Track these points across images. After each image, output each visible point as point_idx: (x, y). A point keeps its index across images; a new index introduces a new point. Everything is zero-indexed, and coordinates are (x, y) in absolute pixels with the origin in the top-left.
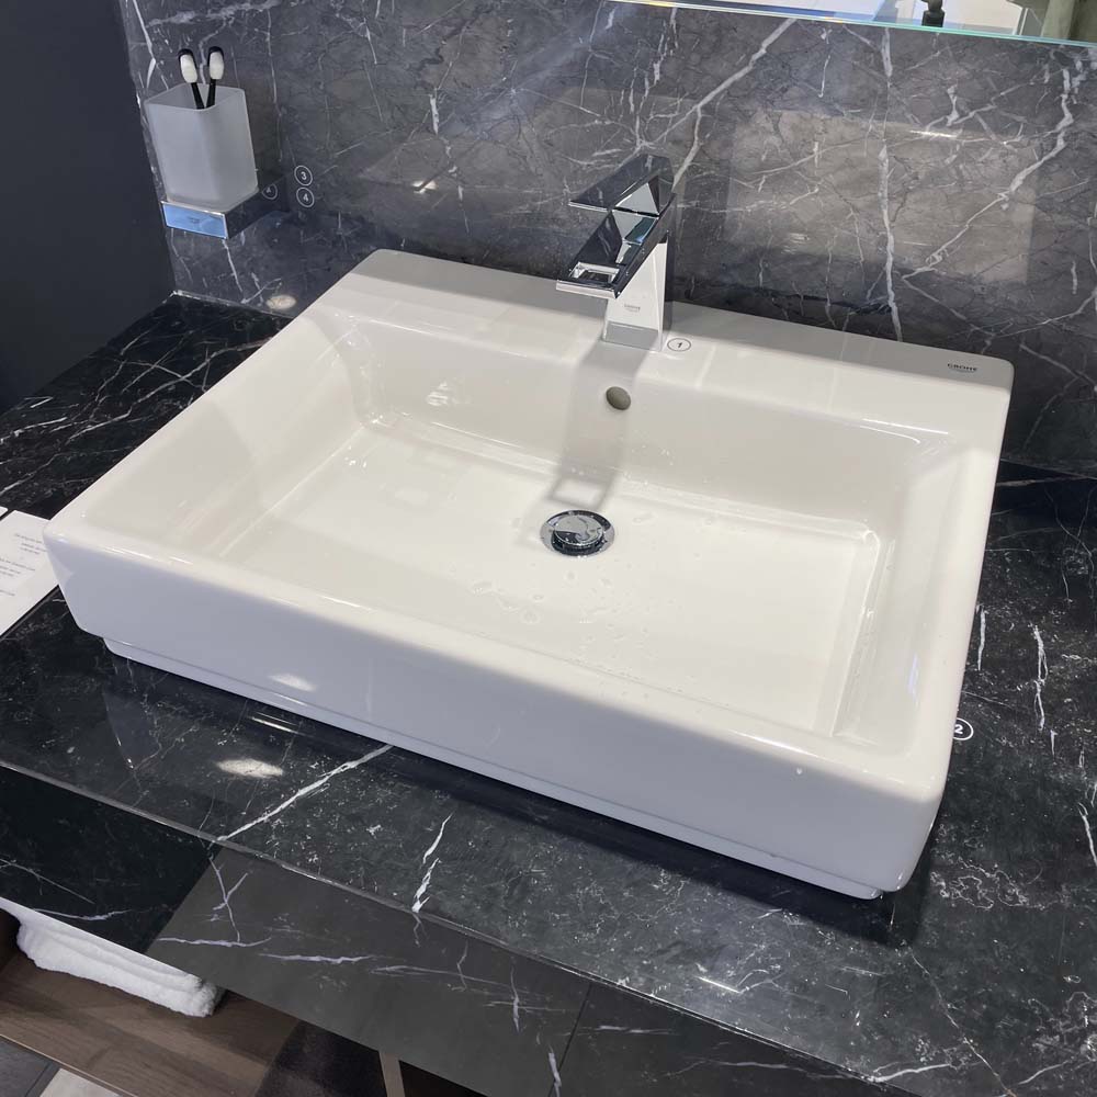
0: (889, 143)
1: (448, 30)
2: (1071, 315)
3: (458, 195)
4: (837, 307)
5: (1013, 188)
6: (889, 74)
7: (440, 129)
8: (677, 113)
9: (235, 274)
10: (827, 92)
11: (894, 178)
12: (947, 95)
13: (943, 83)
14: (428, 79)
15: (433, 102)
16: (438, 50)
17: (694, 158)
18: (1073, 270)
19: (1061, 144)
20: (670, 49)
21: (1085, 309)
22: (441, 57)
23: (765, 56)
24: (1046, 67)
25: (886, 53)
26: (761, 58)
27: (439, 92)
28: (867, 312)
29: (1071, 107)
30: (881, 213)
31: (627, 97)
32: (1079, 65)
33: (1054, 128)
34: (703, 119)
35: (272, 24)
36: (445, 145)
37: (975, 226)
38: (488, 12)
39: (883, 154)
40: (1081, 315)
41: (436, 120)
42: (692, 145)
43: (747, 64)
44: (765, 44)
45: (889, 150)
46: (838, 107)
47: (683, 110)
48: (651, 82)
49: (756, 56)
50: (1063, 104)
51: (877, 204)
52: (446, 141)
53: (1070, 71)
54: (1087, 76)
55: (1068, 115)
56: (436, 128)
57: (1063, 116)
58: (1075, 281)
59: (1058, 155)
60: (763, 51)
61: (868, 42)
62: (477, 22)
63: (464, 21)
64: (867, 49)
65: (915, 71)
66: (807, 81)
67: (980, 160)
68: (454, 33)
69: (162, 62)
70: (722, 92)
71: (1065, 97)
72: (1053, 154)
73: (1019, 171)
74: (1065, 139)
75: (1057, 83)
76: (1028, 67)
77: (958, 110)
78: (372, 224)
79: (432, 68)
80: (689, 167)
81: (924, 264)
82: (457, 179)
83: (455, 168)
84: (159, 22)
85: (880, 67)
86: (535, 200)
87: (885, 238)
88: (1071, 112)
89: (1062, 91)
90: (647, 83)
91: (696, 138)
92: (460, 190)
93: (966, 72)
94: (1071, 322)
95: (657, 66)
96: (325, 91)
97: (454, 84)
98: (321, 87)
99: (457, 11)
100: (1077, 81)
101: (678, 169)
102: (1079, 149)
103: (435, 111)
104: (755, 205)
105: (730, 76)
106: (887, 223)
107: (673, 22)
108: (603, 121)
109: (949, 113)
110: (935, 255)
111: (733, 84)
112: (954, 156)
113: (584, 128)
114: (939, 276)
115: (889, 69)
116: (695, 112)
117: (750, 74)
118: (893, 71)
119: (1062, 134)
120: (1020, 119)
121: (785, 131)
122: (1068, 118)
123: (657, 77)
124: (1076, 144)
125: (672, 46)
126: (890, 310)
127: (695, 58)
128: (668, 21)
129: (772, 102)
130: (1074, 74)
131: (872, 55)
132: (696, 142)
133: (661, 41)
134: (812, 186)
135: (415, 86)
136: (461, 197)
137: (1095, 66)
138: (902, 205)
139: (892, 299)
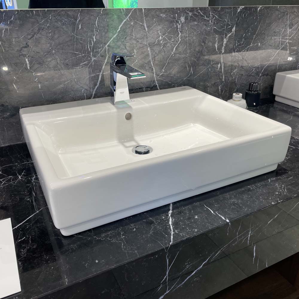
0: (149, 46)
1: (29, 37)
2: (189, 76)
4: (146, 89)
5: (174, 51)
6: (147, 30)
8: (101, 49)
10: (135, 37)
11: (152, 54)
12: (159, 33)
13: (157, 30)
14: (24, 53)
15: (27, 60)
17: (108, 59)
18: (187, 66)
19: (180, 39)
20: (97, 32)
21: (190, 74)
22: (28, 45)
23: (120, 30)
24: (174, 24)
25: (145, 26)
27: (28, 56)
28: (152, 88)
31: (87, 47)
32: (180, 22)
33: (178, 37)
34: (108, 49)
36: (32, 73)
37: (169, 61)
38: (43, 29)
39: (149, 49)
41: (28, 65)
42: (106, 56)
43: (116, 33)
44: (120, 28)
46: (138, 40)
47: (103, 47)
48: (93, 42)
49: (118, 31)
50: (179, 31)
51: (150, 62)
52: (33, 71)
54: (182, 24)
56: (29, 68)
58: (188, 68)
59: (180, 42)
62: (39, 33)
63: (35, 33)
64: (142, 25)
65: (152, 29)
66: (130, 35)
67: (167, 46)
68: (32, 37)
70: (111, 41)
71: (179, 29)
73: (174, 47)
76: (171, 25)
77: (161, 36)
80: (107, 62)
81: (161, 73)
82: (38, 82)
83: (37, 79)
85: (145, 29)
87: (153, 69)
88: (180, 32)
89: (178, 28)
90: (92, 42)
91: (107, 54)
92: (39, 85)
93: (161, 28)
95: (94, 37)
97: (34, 53)
100: (180, 26)
101: (104, 63)
103: (28, 62)
105: (113, 37)
106: (152, 65)
107: (97, 25)
108: (82, 55)
109: (159, 37)
110: (163, 70)
111: (114, 39)
112: (162, 47)
114: (164, 75)
116: (106, 48)
117: (117, 35)
120: (172, 36)
121: (127, 48)
122: (180, 34)
123: (95, 40)
124: (182, 39)
126: (157, 86)
127: (104, 33)
128: (95, 25)
129: (123, 41)
130: (179, 24)
131: (143, 27)
133: (94, 30)
134: (136, 60)
135: (20, 56)
136: (40, 88)
137: (182, 22)
138: (155, 60)
139: (157, 83)
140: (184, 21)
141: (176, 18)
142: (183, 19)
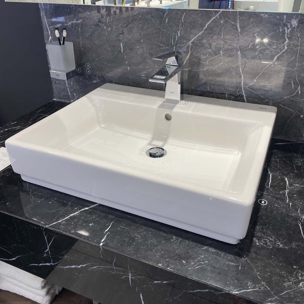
0: (240, 50)
1: (125, 25)
2: (293, 95)
3: (128, 69)
4: (229, 96)
5: (274, 60)
7: (123, 52)
8: (184, 44)
9: (69, 93)
10: (223, 37)
11: (242, 59)
12: (255, 36)
13: (254, 33)
14: (120, 39)
15: (121, 44)
16: (123, 31)
17: (190, 56)
18: (292, 83)
19: (286, 48)
20: (182, 27)
21: (296, 94)
22: (123, 33)
23: (207, 28)
24: (281, 27)
25: (238, 26)
26: (206, 29)
27: (123, 42)
28: (237, 97)
29: (288, 38)
30: (240, 69)
31: (171, 40)
32: (289, 26)
33: (284, 44)
34: (191, 46)
35: (81, 26)
36: (124, 56)
37: (265, 72)
38: (135, 20)
39: (239, 53)
40: (295, 95)
41: (122, 49)
42: (189, 53)
43: (202, 30)
44: (207, 25)
45: (240, 52)
46: (226, 40)
47: (186, 43)
48: (178, 37)
49: (204, 28)
50: (286, 37)
51: (238, 67)
52: (125, 55)
53: (287, 28)
54: (292, 29)
55: (287, 40)
56: (122, 51)
57: (286, 40)
58: (293, 85)
59: (285, 51)
60: (206, 27)
61: (233, 23)
62: (133, 23)
63: (129, 23)
64: (233, 25)
65: (246, 30)
66: (218, 34)
67: (265, 53)
68: (127, 26)
69: (53, 37)
70: (196, 38)
71: (286, 35)
72: (284, 51)
73: (275, 56)
74: (287, 46)
75: (284, 31)
76: (275, 28)
78: (105, 78)
79: (121, 36)
80: (188, 59)
81: (252, 83)
82: (128, 65)
83: (127, 62)
84: (52, 27)
85: (237, 29)
86: (148, 69)
87: (241, 76)
89: (285, 33)
90: (176, 37)
91: (190, 51)
92: (128, 68)
93: (259, 30)
94: (293, 97)
95: (179, 32)
96: (94, 43)
97: (127, 39)
98: (93, 42)
99: (128, 20)
100: (289, 31)
101: (185, 59)
102: (291, 49)
103: (122, 47)
104: (206, 68)
105: (198, 34)
106: (241, 72)
107: (183, 20)
108: (165, 47)
109: (256, 41)
110: (254, 80)
111: (199, 36)
112: (258, 53)
113: (160, 50)
114: (256, 86)
115: (239, 30)
116: (189, 44)
117: (203, 33)
118: (240, 30)
119: (286, 45)
120: (274, 41)
121: (213, 48)
122: (287, 41)
123: (179, 35)
124: (290, 48)
125: (183, 26)
126: (243, 96)
127: (189, 29)
128: (181, 20)
129: (209, 40)
131: (235, 26)
132: (190, 52)
133: (180, 25)
134: (221, 63)
135: (117, 40)
136: (129, 70)
137: (293, 26)
138: (245, 66)
139: (244, 93)
140: (296, 25)
141: (284, 20)
142: (295, 22)
